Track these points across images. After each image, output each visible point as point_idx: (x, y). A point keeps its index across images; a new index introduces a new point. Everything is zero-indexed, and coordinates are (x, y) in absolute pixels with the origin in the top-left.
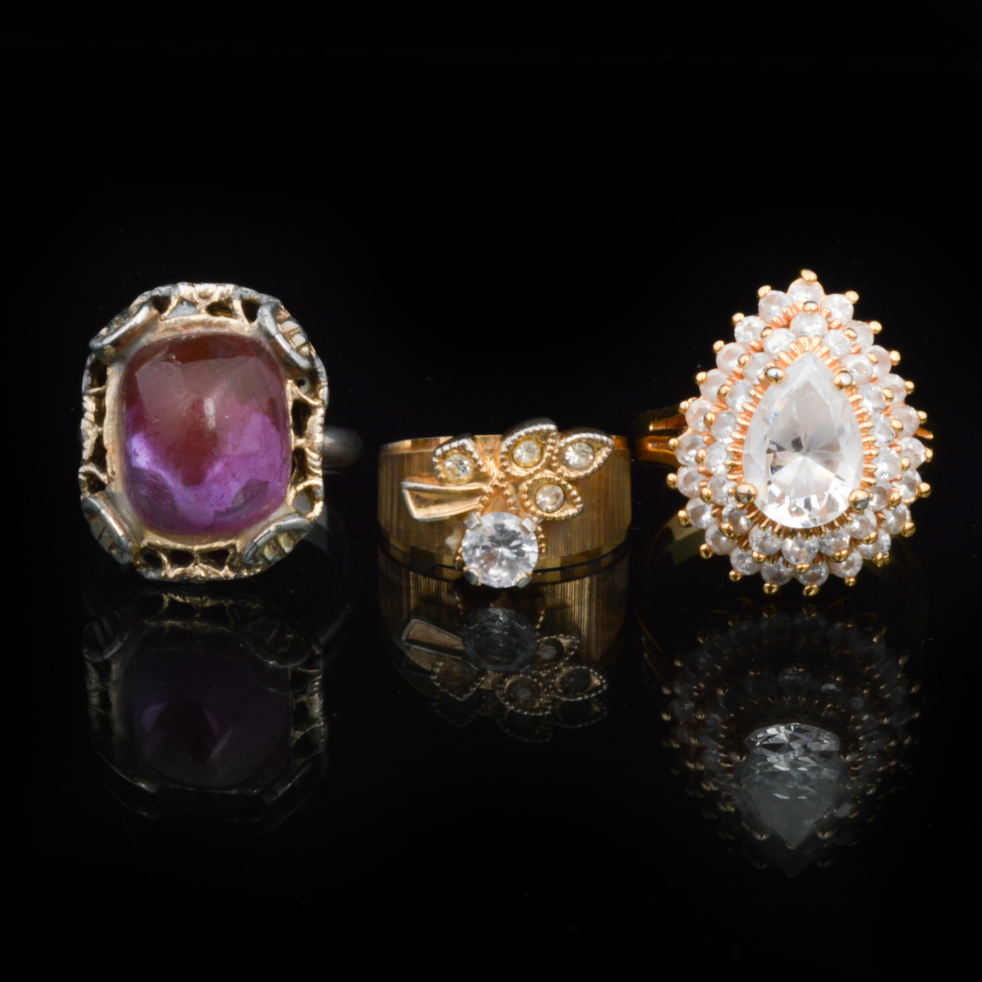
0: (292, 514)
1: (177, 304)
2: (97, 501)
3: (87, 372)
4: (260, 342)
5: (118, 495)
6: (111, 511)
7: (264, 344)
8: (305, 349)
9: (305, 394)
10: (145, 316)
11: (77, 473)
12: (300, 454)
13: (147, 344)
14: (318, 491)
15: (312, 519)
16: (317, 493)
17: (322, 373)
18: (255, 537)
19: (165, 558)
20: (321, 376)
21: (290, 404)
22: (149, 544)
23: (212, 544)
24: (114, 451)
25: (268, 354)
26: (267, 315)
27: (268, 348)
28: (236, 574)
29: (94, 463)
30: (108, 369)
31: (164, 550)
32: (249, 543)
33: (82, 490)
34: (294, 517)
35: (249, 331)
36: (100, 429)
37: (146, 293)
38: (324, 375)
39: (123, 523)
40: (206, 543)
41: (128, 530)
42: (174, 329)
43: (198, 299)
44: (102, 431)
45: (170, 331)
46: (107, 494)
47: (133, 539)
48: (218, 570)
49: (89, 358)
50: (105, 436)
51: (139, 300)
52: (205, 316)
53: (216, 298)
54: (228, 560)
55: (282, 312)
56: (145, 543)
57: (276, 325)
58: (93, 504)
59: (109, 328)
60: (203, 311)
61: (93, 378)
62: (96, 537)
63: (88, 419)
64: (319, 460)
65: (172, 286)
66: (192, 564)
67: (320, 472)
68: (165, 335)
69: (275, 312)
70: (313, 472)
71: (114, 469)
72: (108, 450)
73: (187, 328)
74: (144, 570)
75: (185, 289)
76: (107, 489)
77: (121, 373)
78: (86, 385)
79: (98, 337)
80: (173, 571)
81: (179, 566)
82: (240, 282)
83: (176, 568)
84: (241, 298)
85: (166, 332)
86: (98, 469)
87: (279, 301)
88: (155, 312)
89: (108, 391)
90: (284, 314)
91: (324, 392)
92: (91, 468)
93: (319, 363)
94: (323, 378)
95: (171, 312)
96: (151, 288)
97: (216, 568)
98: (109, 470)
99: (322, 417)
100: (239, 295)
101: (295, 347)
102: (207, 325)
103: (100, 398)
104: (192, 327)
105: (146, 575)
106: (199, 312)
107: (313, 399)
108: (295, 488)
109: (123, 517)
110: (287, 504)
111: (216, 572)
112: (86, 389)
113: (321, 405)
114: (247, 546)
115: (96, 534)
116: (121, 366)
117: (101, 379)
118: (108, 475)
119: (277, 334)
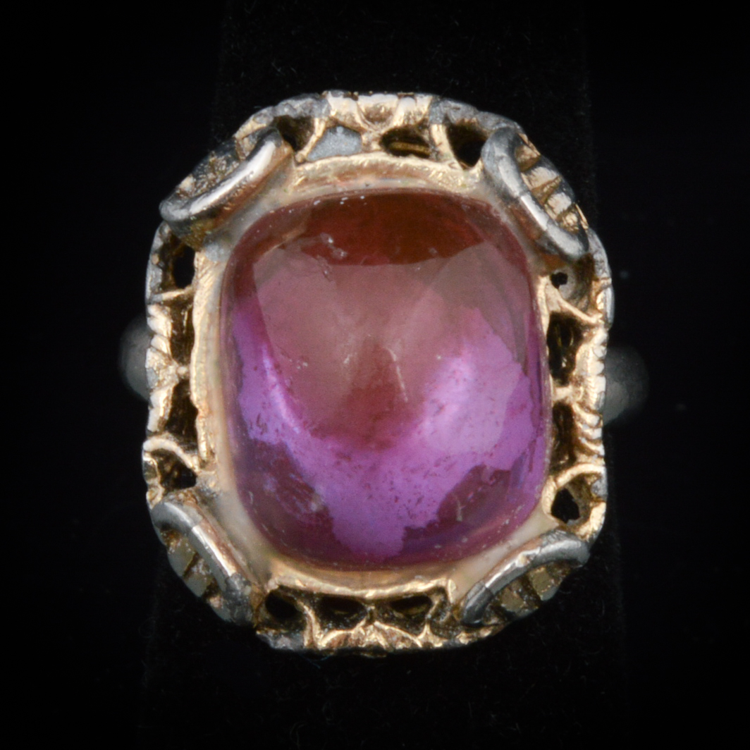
0: (554, 531)
1: (325, 133)
2: (183, 510)
3: (154, 259)
4: (489, 207)
5: (221, 495)
6: (213, 529)
7: (496, 211)
8: (571, 219)
9: (568, 300)
10: (270, 158)
11: (138, 451)
12: (563, 414)
13: (272, 212)
14: (598, 484)
15: (588, 536)
16: (596, 488)
17: (602, 261)
18: (487, 578)
19: (309, 612)
20: (601, 268)
21: (545, 322)
22: (281, 587)
23: (402, 587)
24: (210, 412)
25: (504, 228)
26: (501, 158)
27: (505, 218)
28: (445, 641)
29: (171, 432)
30: (197, 255)
31: (308, 595)
32: (476, 588)
33: (149, 482)
34: (559, 539)
35: (464, 185)
36: (183, 370)
37: (265, 111)
38: (606, 265)
39: (234, 551)
40: (390, 585)
41: (243, 563)
42: (321, 180)
43: (364, 122)
44: (188, 372)
45: (314, 185)
46: (199, 492)
47: (252, 579)
48: (411, 633)
49: (157, 233)
50: (193, 382)
51: (253, 125)
52: (380, 157)
53: (397, 121)
54: (429, 616)
55: (525, 148)
56: (272, 585)
57: (520, 177)
58: (176, 517)
59: (196, 177)
60: (375, 146)
61: (165, 270)
62: (180, 574)
63: (158, 351)
64: (597, 426)
65: (313, 97)
66: (362, 623)
67: (600, 449)
68: (304, 191)
69: (514, 148)
70: (588, 449)
71: (212, 446)
72: (200, 410)
73: (347, 179)
74: (272, 632)
75: (338, 105)
76: (199, 483)
77: (224, 265)
78: (154, 284)
79: (178, 197)
80: (325, 636)
81: (337, 627)
82: (440, 88)
83: (330, 630)
84: (446, 120)
85: (306, 187)
86: (179, 444)
87: (518, 127)
88: (287, 150)
89: (196, 298)
90: (531, 152)
91: (604, 299)
92: (168, 443)
93: (596, 243)
94: (604, 271)
95: (314, 148)
96: (273, 102)
97: (407, 631)
98: (203, 447)
99: (603, 344)
100: (442, 116)
101: (554, 217)
102: (385, 173)
103: (180, 309)
104: (356, 178)
105: (275, 644)
106: (366, 149)
107: (584, 311)
108: (555, 480)
109: (232, 539)
110: (542, 512)
111: (408, 638)
112: (153, 292)
113: (602, 322)
114: (472, 593)
115: (179, 568)
116: (222, 252)
117: (182, 273)
118: (199, 456)
119: (522, 194)
